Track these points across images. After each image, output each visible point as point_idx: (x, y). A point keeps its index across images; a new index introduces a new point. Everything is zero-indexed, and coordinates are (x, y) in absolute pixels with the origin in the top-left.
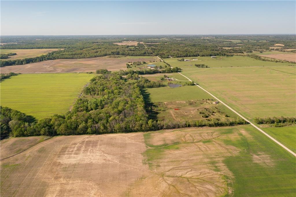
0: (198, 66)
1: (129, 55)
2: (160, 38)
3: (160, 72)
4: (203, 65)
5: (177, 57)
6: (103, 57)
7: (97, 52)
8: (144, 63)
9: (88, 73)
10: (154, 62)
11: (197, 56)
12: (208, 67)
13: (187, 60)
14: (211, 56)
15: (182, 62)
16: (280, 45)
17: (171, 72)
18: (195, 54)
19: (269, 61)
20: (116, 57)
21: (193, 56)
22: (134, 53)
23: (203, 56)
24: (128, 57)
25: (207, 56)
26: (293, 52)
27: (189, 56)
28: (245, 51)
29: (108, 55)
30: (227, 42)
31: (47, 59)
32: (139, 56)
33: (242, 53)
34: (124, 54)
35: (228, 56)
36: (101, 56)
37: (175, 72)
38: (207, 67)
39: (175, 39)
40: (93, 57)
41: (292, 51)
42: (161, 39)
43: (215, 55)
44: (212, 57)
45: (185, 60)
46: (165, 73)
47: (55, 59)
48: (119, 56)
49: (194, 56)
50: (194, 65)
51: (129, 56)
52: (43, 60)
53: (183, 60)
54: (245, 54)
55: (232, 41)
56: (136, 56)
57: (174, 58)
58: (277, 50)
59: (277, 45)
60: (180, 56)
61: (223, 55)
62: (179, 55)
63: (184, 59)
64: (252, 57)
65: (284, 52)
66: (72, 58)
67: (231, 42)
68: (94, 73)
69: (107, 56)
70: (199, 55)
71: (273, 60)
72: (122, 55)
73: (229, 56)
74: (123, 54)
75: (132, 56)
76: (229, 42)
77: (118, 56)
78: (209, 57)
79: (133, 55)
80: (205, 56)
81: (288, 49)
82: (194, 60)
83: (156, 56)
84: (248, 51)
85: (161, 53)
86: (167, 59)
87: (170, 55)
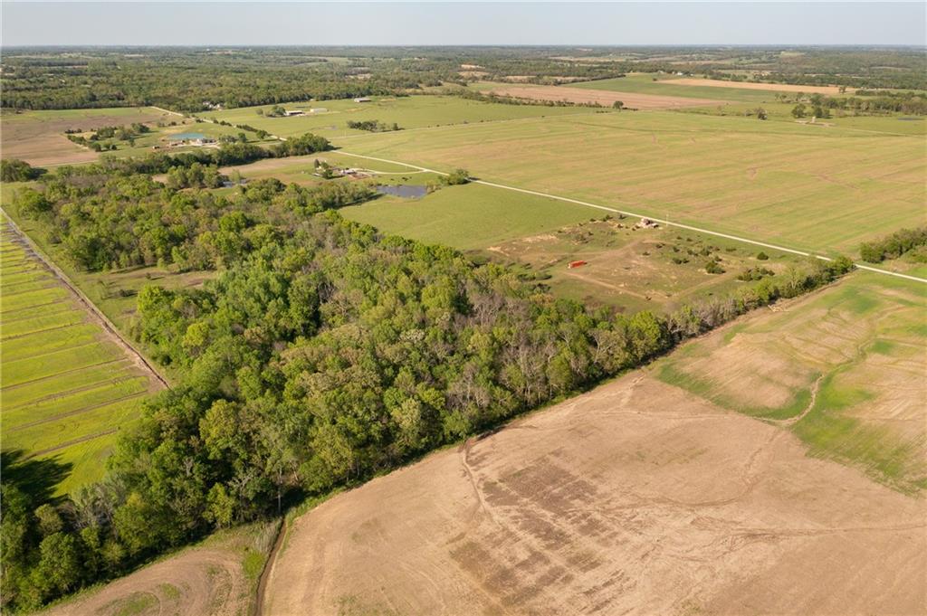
1: (27, 105)
5: (241, 106)
11: (307, 99)
12: (399, 127)
13: (292, 114)
14: (349, 96)
15: (279, 119)
18: (297, 93)
19: (525, 104)
21: (292, 100)
22: (50, 100)
23: (325, 98)
24: (29, 115)
25: (338, 97)
32: (76, 108)
33: (418, 87)
35: (398, 96)
38: (396, 128)
43: (363, 96)
44: (357, 100)
45: (288, 113)
49: (296, 99)
50: (345, 125)
51: (32, 109)
54: (430, 89)
56: (64, 108)
57: (230, 108)
60: (249, 103)
61: (382, 93)
62: (246, 99)
63: (284, 111)
70: (310, 97)
73: (402, 95)
75: (44, 109)
78: (346, 100)
79: (49, 103)
80: (331, 99)
82: (312, 110)
83: (148, 105)
84: (428, 81)
85: (161, 95)
86: (204, 113)
87: (209, 100)
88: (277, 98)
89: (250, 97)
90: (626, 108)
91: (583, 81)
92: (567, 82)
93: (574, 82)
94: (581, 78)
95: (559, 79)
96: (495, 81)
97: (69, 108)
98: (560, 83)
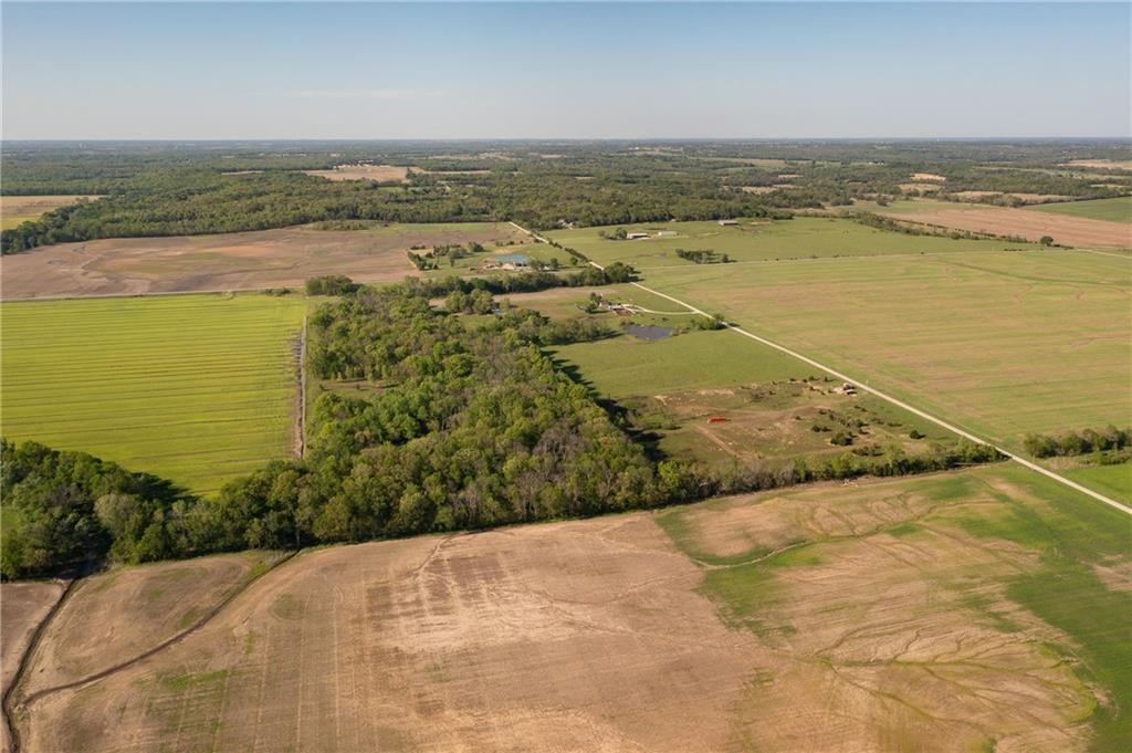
0: (688, 256)
1: (397, 218)
2: (476, 154)
3: (565, 284)
4: (709, 253)
5: (593, 226)
6: (297, 229)
7: (259, 208)
8: (478, 249)
9: (269, 292)
10: (512, 243)
11: (666, 220)
12: (729, 259)
13: (636, 237)
14: (716, 218)
16: (931, 177)
17: (604, 281)
18: (657, 212)
19: (928, 234)
20: (349, 227)
21: (650, 221)
22: (418, 213)
23: (687, 219)
24: (397, 227)
25: (703, 218)
26: (987, 203)
27: (637, 221)
28: (826, 200)
29: (314, 221)
30: (738, 165)
31: (51, 240)
32: (439, 222)
33: (819, 206)
34: (378, 215)
35: (776, 218)
36: (284, 224)
37: (618, 282)
38: (726, 260)
39: (536, 154)
40: (252, 230)
41: (983, 200)
42: (483, 157)
43: (732, 217)
44: (721, 222)
45: (630, 236)
46: (582, 285)
47: (89, 238)
48: (362, 222)
49: (656, 219)
50: (674, 253)
51: (400, 222)
52: (36, 245)
53: (623, 236)
54: (830, 209)
55: (753, 161)
56: (428, 222)
57: (581, 227)
58: (927, 194)
59: (918, 176)
60: (602, 222)
61: (758, 215)
62: (600, 217)
63: (626, 233)
64: (862, 223)
65: (958, 201)
66: (162, 235)
67: (752, 166)
68: (296, 292)
69: (311, 225)
70: (671, 217)
71: (940, 231)
72: (372, 218)
73: (782, 218)
74: (375, 216)
75: (410, 222)
76: (746, 165)
77: (356, 222)
78: (712, 222)
79: (416, 217)
80: (694, 219)
81: (964, 190)
82: (660, 234)
83: (507, 220)
84: (836, 199)
85: (523, 209)
86: (554, 231)
87: (563, 218)
88: (633, 218)
89: (606, 216)
90: (1058, 246)
91: (1062, 201)
92: (1036, 203)
93: (1046, 202)
94: (1058, 197)
95: (1024, 197)
96: (938, 198)
97: (433, 222)
98: (1024, 204)
